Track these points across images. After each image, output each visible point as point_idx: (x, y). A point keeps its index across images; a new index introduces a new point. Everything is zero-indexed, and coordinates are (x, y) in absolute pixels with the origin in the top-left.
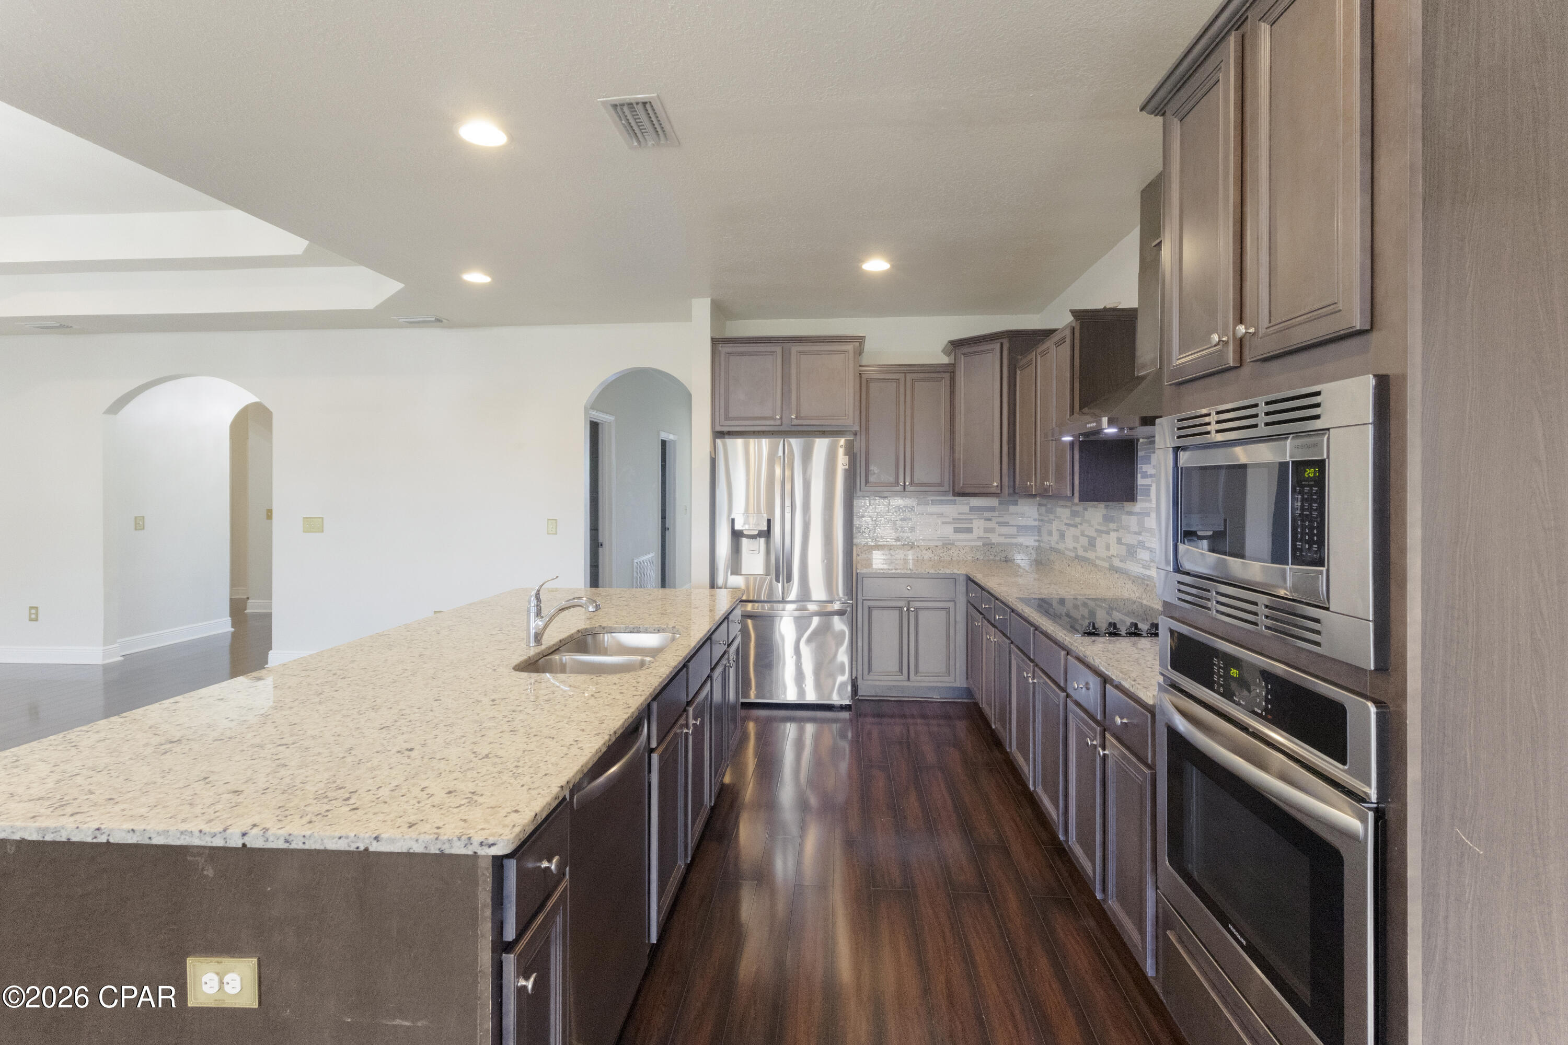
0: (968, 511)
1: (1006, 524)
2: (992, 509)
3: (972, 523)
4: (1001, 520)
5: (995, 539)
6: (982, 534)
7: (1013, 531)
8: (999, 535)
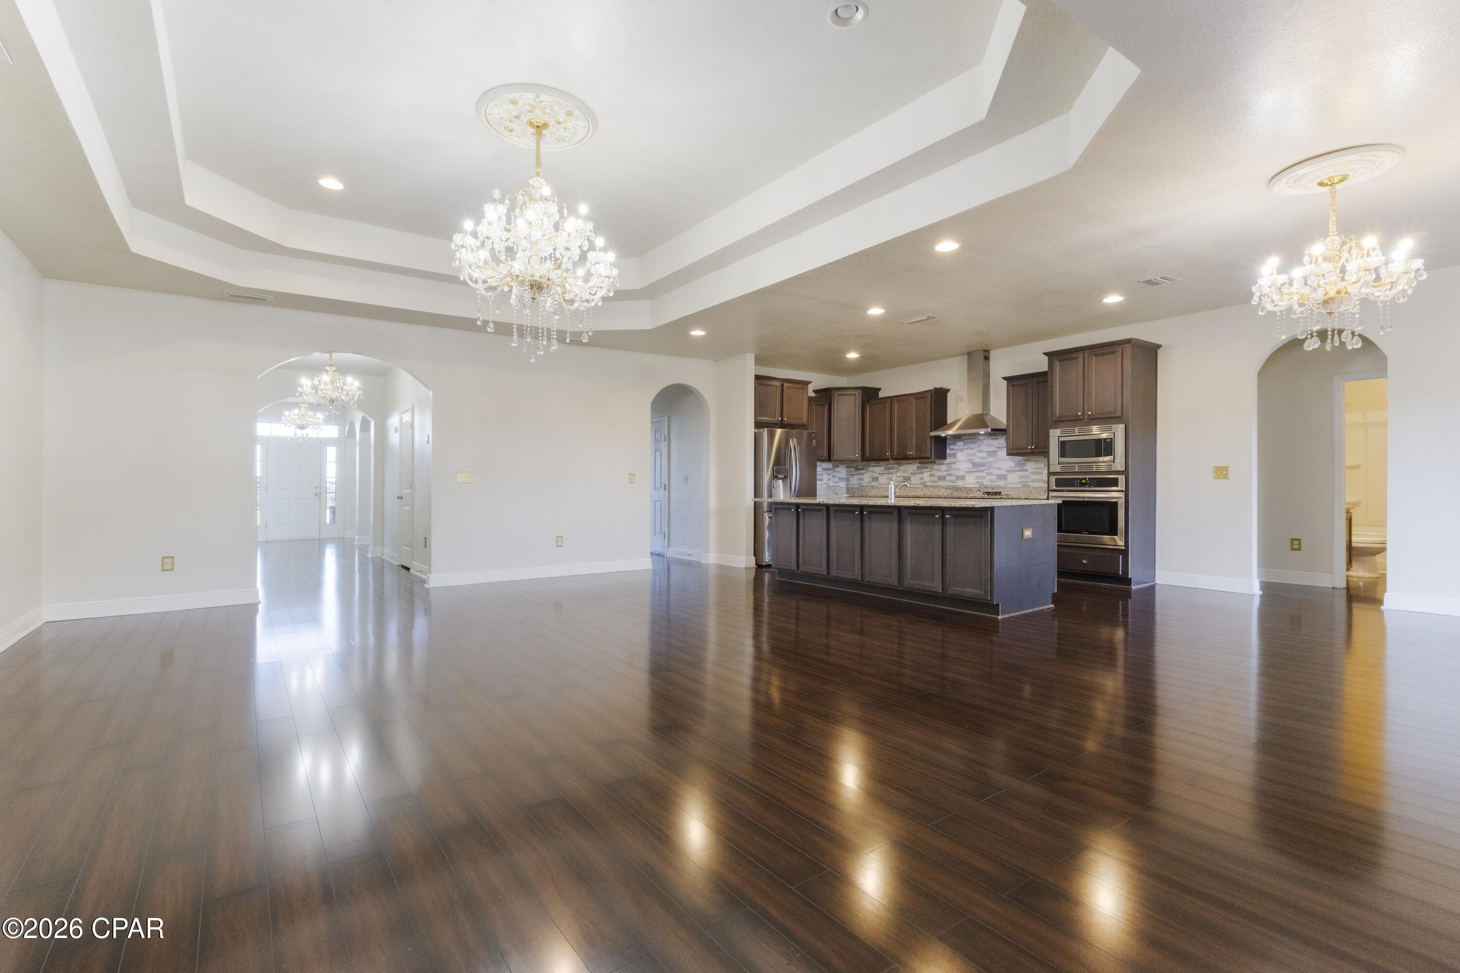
0: (821, 470)
1: (834, 476)
2: (830, 469)
3: (823, 476)
4: (833, 474)
5: (831, 484)
6: (827, 482)
7: (837, 480)
8: (833, 482)
